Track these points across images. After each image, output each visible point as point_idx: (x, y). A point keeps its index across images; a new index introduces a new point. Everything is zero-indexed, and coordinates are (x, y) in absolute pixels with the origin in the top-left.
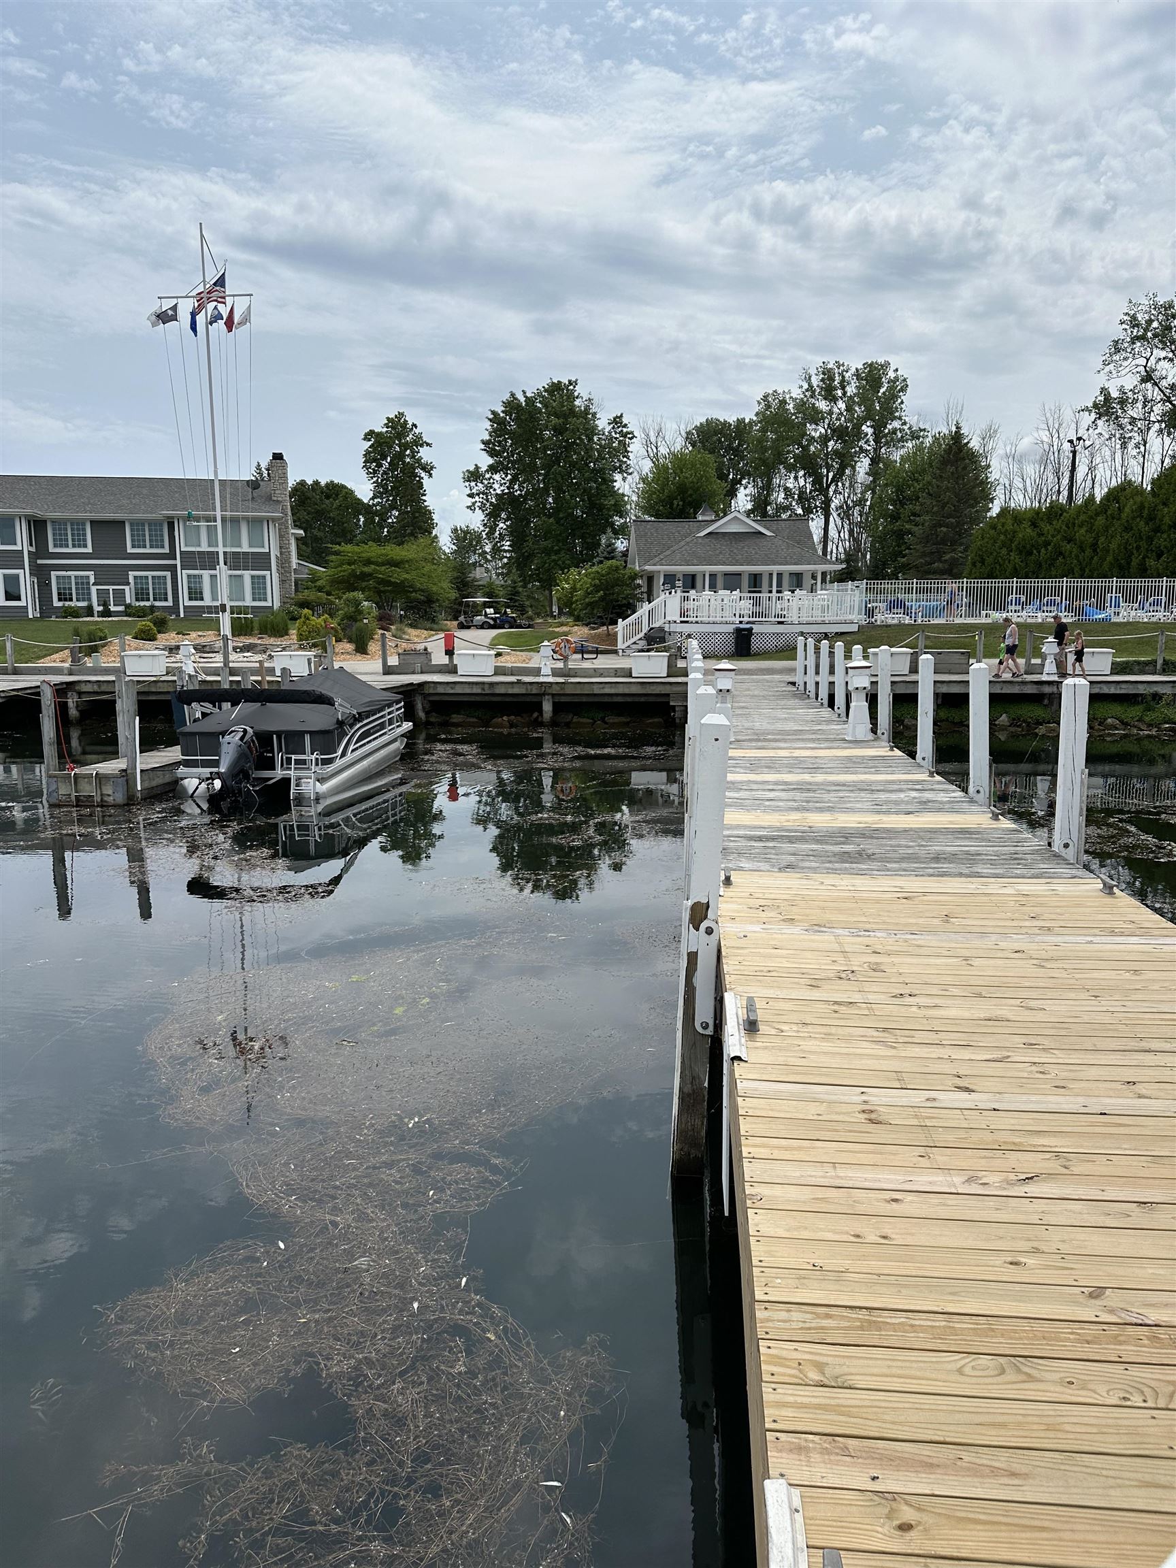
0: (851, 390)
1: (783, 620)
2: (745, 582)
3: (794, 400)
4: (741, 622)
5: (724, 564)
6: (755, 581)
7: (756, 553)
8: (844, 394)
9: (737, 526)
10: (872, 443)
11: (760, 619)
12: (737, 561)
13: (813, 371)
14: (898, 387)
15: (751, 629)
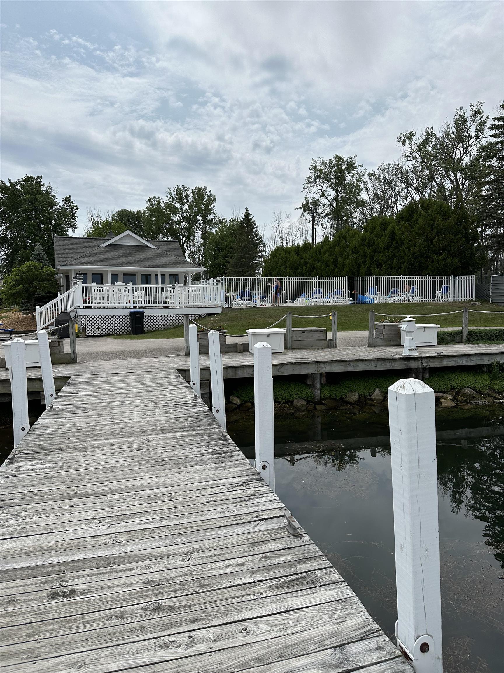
0: (190, 199)
1: (167, 305)
2: (139, 278)
3: (164, 203)
4: (135, 307)
5: (122, 265)
6: (146, 279)
7: (145, 259)
8: (188, 201)
9: (131, 241)
10: (202, 224)
11: (150, 305)
12: (131, 264)
13: (172, 190)
14: (211, 200)
15: (143, 313)
